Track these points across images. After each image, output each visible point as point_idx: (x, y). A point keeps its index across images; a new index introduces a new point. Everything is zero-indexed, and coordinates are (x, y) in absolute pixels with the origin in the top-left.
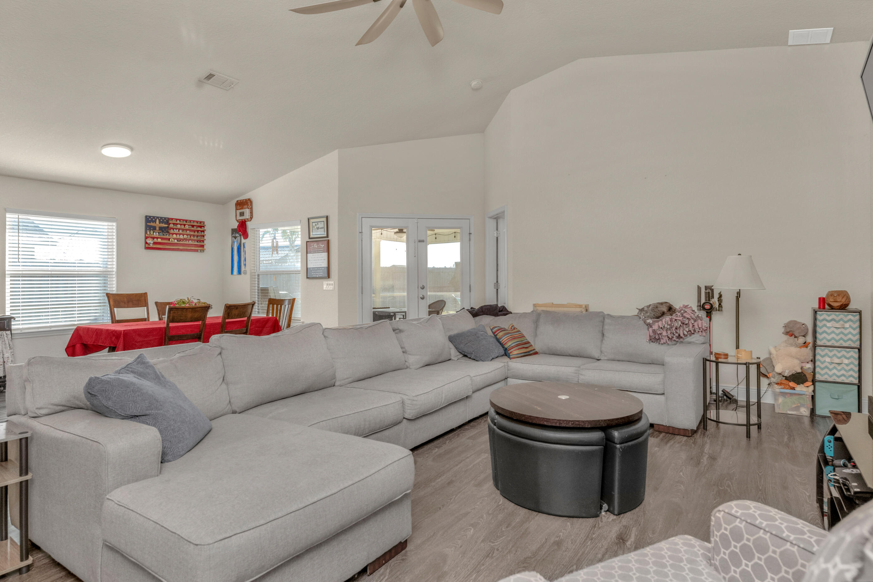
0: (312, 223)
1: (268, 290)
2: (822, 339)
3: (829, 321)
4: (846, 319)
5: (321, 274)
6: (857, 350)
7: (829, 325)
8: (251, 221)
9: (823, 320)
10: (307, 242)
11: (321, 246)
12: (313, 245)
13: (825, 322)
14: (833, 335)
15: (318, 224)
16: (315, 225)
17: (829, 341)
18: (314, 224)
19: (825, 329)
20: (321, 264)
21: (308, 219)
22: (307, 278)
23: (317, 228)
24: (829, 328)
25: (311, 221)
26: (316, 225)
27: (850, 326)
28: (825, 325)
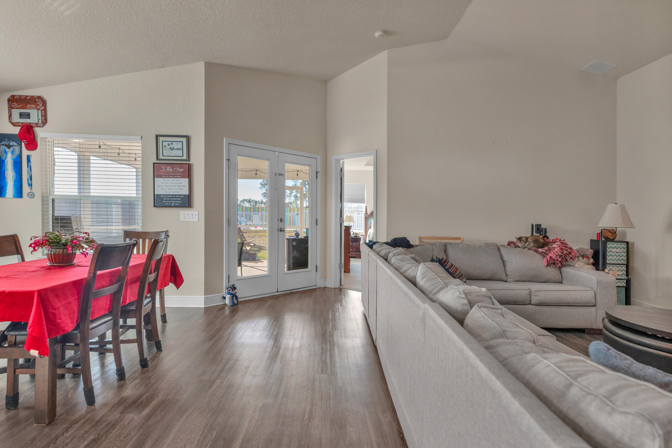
0: (163, 141)
1: (70, 220)
2: (610, 260)
3: (613, 248)
4: (621, 247)
5: (178, 203)
6: (625, 266)
7: (613, 250)
8: (42, 127)
9: (610, 247)
10: (154, 164)
11: (179, 169)
12: (166, 169)
13: (611, 249)
14: (615, 257)
15: (172, 144)
16: (167, 145)
17: (613, 260)
18: (165, 144)
19: (611, 253)
20: (178, 191)
21: (157, 136)
22: (154, 206)
23: (170, 148)
24: (613, 252)
25: (161, 139)
26: (169, 145)
27: (623, 251)
28: (611, 251)
